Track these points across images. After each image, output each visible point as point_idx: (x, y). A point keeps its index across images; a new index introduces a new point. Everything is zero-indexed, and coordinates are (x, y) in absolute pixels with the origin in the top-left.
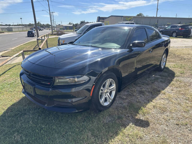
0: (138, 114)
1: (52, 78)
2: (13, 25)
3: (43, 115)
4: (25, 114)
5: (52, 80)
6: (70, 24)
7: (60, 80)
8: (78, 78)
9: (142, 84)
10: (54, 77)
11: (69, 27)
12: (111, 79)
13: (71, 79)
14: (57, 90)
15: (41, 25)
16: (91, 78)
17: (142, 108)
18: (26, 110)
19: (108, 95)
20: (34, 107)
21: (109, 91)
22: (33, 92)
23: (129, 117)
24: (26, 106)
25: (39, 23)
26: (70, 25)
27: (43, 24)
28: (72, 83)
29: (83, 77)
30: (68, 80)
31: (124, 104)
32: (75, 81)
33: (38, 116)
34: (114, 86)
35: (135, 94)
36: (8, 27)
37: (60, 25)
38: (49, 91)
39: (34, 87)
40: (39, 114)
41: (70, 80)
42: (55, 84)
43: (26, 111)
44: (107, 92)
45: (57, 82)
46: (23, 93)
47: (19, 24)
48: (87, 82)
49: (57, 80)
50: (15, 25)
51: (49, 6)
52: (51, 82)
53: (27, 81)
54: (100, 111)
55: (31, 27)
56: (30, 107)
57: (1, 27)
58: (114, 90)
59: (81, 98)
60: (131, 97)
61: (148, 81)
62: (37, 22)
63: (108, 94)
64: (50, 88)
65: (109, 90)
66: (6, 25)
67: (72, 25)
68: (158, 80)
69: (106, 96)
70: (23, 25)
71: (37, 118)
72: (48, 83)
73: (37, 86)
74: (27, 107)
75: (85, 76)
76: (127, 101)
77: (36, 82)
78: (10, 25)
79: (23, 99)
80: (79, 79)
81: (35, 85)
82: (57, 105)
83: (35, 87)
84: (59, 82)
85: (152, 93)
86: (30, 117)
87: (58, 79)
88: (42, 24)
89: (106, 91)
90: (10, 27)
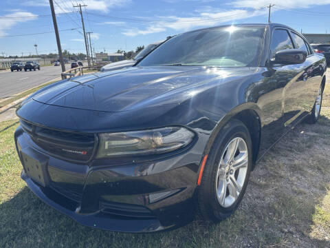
0: (313, 227)
1: (92, 137)
2: (21, 57)
3: (70, 234)
4: (25, 233)
5: (92, 142)
6: (119, 52)
7: (114, 143)
8: (164, 134)
9: (289, 150)
10: (98, 134)
11: (118, 57)
12: (239, 139)
13: (145, 138)
14: (106, 171)
15: (69, 55)
16: (200, 135)
17: (317, 207)
18: (28, 220)
19: (231, 178)
20: (50, 214)
21: (234, 169)
22: (42, 178)
23: (294, 236)
24: (29, 209)
25: (66, 52)
26: (120, 55)
27: (74, 54)
28: (148, 149)
29: (178, 132)
30: (136, 140)
31: (268, 200)
32: (156, 144)
33: (57, 240)
34: (244, 157)
35: (283, 173)
36: (13, 59)
37: (102, 53)
38: (85, 172)
39: (45, 163)
40: (60, 233)
41: (143, 141)
42: (101, 155)
43: (27, 225)
44: (230, 172)
45: (106, 147)
46: (24, 178)
47: (32, 55)
48: (187, 146)
49: (107, 143)
50: (25, 57)
51: (83, 21)
52: (90, 148)
53: (30, 148)
54: (216, 221)
55: (52, 59)
56: (39, 213)
57: (0, 60)
58: (243, 166)
59: (169, 192)
60: (277, 181)
61: (298, 143)
62: (63, 51)
63: (233, 176)
64: (88, 164)
65: (234, 166)
66: (10, 57)
67: (123, 55)
68: (317, 141)
69: (227, 181)
70: (39, 56)
71: (55, 245)
72: (82, 153)
73: (52, 160)
74: (32, 215)
75: (182, 129)
76: (270, 190)
77: (51, 151)
78: (16, 57)
79: (25, 191)
80: (166, 138)
81: (48, 158)
82: (105, 210)
83: (47, 164)
84: (111, 149)
85: (319, 169)
86: (38, 243)
87: (109, 140)
88: (72, 54)
89: (227, 170)
90: (17, 59)
